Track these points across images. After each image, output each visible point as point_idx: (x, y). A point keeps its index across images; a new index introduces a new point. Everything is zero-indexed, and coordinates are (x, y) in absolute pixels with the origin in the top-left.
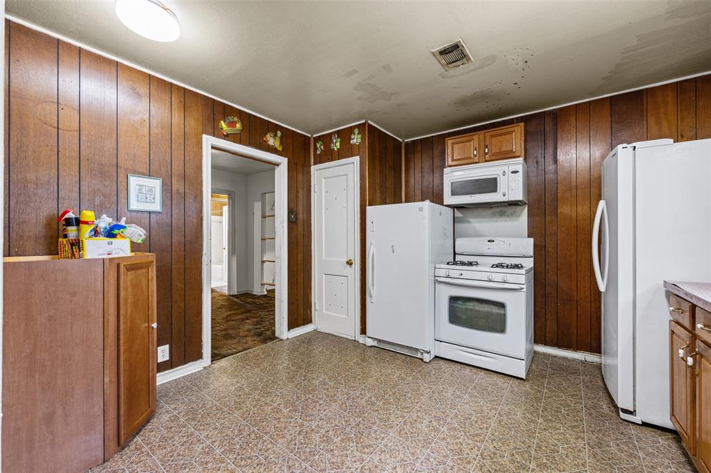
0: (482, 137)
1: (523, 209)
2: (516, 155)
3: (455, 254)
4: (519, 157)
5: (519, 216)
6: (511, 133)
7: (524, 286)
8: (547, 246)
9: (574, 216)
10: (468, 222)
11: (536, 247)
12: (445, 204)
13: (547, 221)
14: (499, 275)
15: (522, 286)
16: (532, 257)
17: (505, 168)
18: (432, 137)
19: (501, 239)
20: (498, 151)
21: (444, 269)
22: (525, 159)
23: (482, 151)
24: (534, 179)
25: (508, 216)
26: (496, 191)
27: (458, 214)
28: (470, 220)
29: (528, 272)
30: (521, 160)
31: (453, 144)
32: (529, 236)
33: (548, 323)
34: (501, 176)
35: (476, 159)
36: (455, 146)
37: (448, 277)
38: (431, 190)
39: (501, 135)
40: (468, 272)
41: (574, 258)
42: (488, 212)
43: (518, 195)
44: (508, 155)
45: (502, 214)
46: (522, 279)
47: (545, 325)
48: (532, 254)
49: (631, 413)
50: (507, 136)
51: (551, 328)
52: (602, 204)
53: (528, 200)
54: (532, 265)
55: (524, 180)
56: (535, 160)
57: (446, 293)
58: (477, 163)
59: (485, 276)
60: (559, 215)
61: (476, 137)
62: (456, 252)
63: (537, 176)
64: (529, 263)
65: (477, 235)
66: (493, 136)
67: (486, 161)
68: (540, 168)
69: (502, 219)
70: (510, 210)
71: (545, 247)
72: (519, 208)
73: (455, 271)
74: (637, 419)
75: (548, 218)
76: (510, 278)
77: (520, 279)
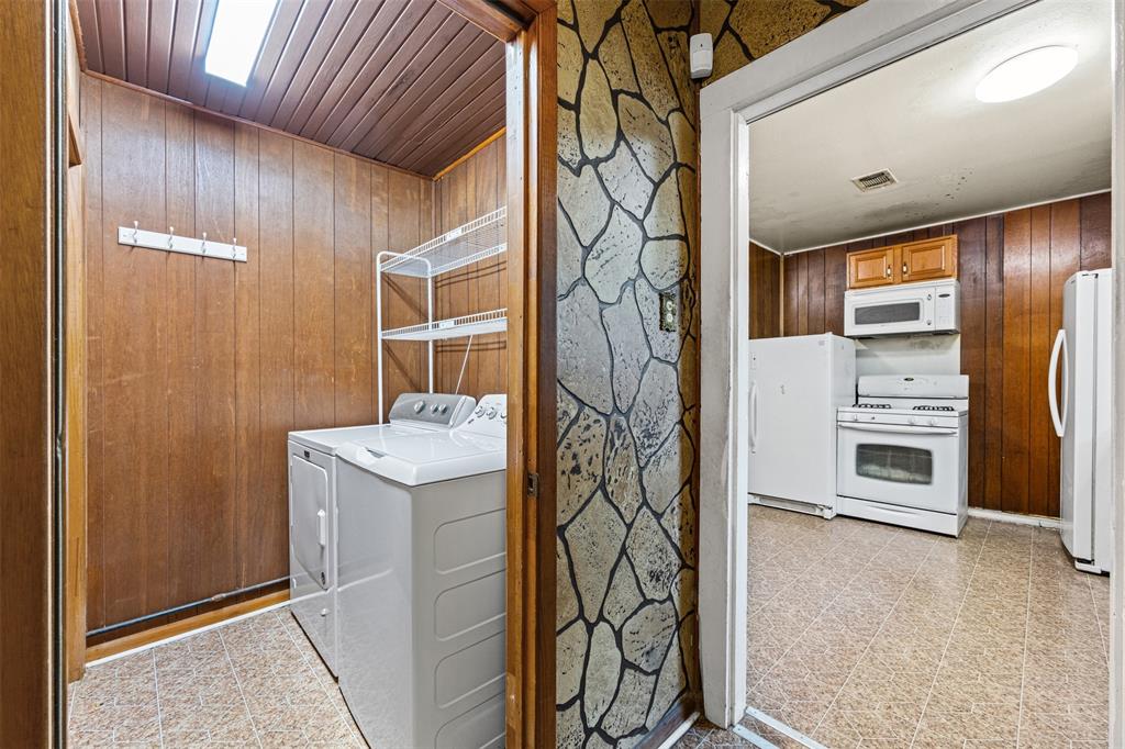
0: (898, 252)
1: (955, 339)
2: (947, 273)
3: (857, 396)
4: (950, 276)
5: (948, 348)
6: (939, 247)
7: (957, 431)
8: (988, 385)
9: (1027, 346)
10: (876, 356)
11: (972, 386)
12: (846, 334)
13: (988, 353)
14: (922, 419)
15: (954, 430)
16: (965, 398)
17: (931, 291)
18: (824, 249)
19: (922, 376)
20: (920, 269)
21: (849, 414)
22: (958, 279)
23: (898, 271)
24: (969, 301)
25: (933, 348)
26: (917, 318)
27: (862, 347)
28: (878, 353)
29: (962, 415)
30: (953, 280)
31: (858, 260)
32: (962, 373)
33: (988, 481)
34: (926, 301)
35: (890, 279)
36: (860, 263)
37: (856, 421)
38: (821, 317)
39: (925, 249)
40: (881, 416)
41: (1026, 399)
42: (903, 343)
43: (950, 323)
44: (936, 274)
45: (923, 345)
46: (955, 422)
47: (984, 484)
48: (967, 395)
49: (1089, 562)
50: (934, 251)
51: (992, 487)
52: (1061, 334)
53: (962, 328)
54: (967, 408)
55: (956, 303)
56: (972, 278)
57: (852, 441)
58: (890, 284)
59: (905, 420)
60: (1005, 346)
61: (890, 253)
62: (860, 393)
63: (975, 297)
64: (964, 406)
65: (888, 372)
66: (913, 251)
67: (904, 282)
68: (979, 287)
69: (924, 351)
70: (934, 341)
71: (985, 386)
72: (947, 339)
73: (864, 415)
74: (1096, 568)
75: (990, 351)
76: (936, 421)
77: (954, 422)
